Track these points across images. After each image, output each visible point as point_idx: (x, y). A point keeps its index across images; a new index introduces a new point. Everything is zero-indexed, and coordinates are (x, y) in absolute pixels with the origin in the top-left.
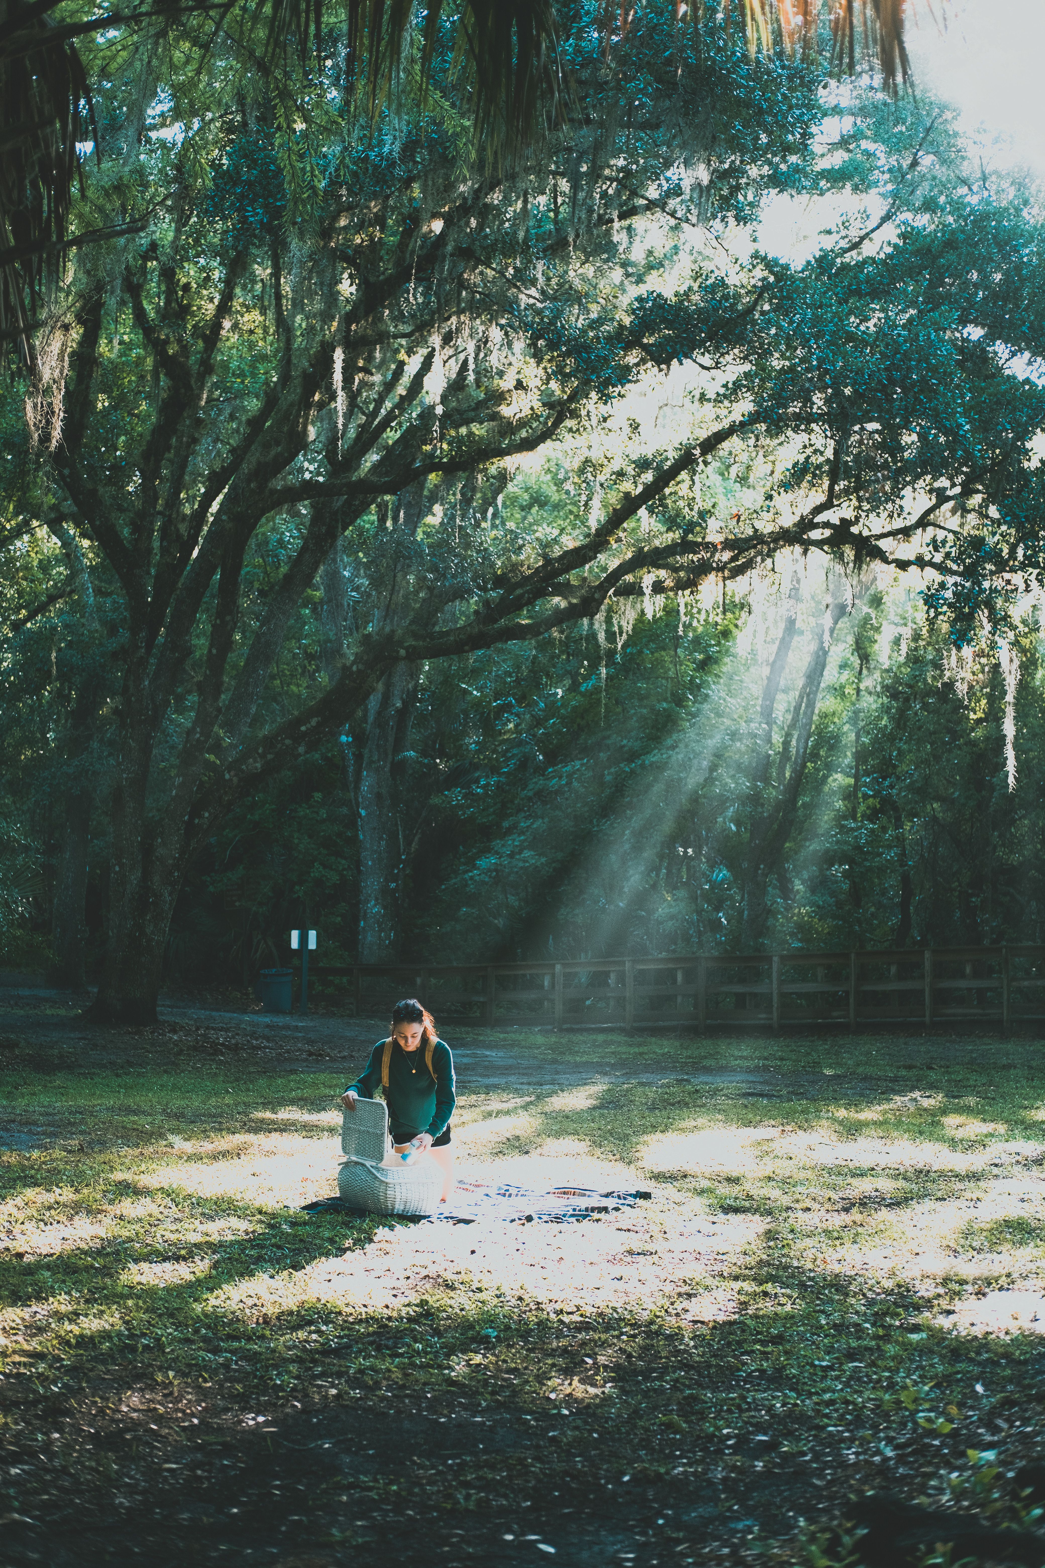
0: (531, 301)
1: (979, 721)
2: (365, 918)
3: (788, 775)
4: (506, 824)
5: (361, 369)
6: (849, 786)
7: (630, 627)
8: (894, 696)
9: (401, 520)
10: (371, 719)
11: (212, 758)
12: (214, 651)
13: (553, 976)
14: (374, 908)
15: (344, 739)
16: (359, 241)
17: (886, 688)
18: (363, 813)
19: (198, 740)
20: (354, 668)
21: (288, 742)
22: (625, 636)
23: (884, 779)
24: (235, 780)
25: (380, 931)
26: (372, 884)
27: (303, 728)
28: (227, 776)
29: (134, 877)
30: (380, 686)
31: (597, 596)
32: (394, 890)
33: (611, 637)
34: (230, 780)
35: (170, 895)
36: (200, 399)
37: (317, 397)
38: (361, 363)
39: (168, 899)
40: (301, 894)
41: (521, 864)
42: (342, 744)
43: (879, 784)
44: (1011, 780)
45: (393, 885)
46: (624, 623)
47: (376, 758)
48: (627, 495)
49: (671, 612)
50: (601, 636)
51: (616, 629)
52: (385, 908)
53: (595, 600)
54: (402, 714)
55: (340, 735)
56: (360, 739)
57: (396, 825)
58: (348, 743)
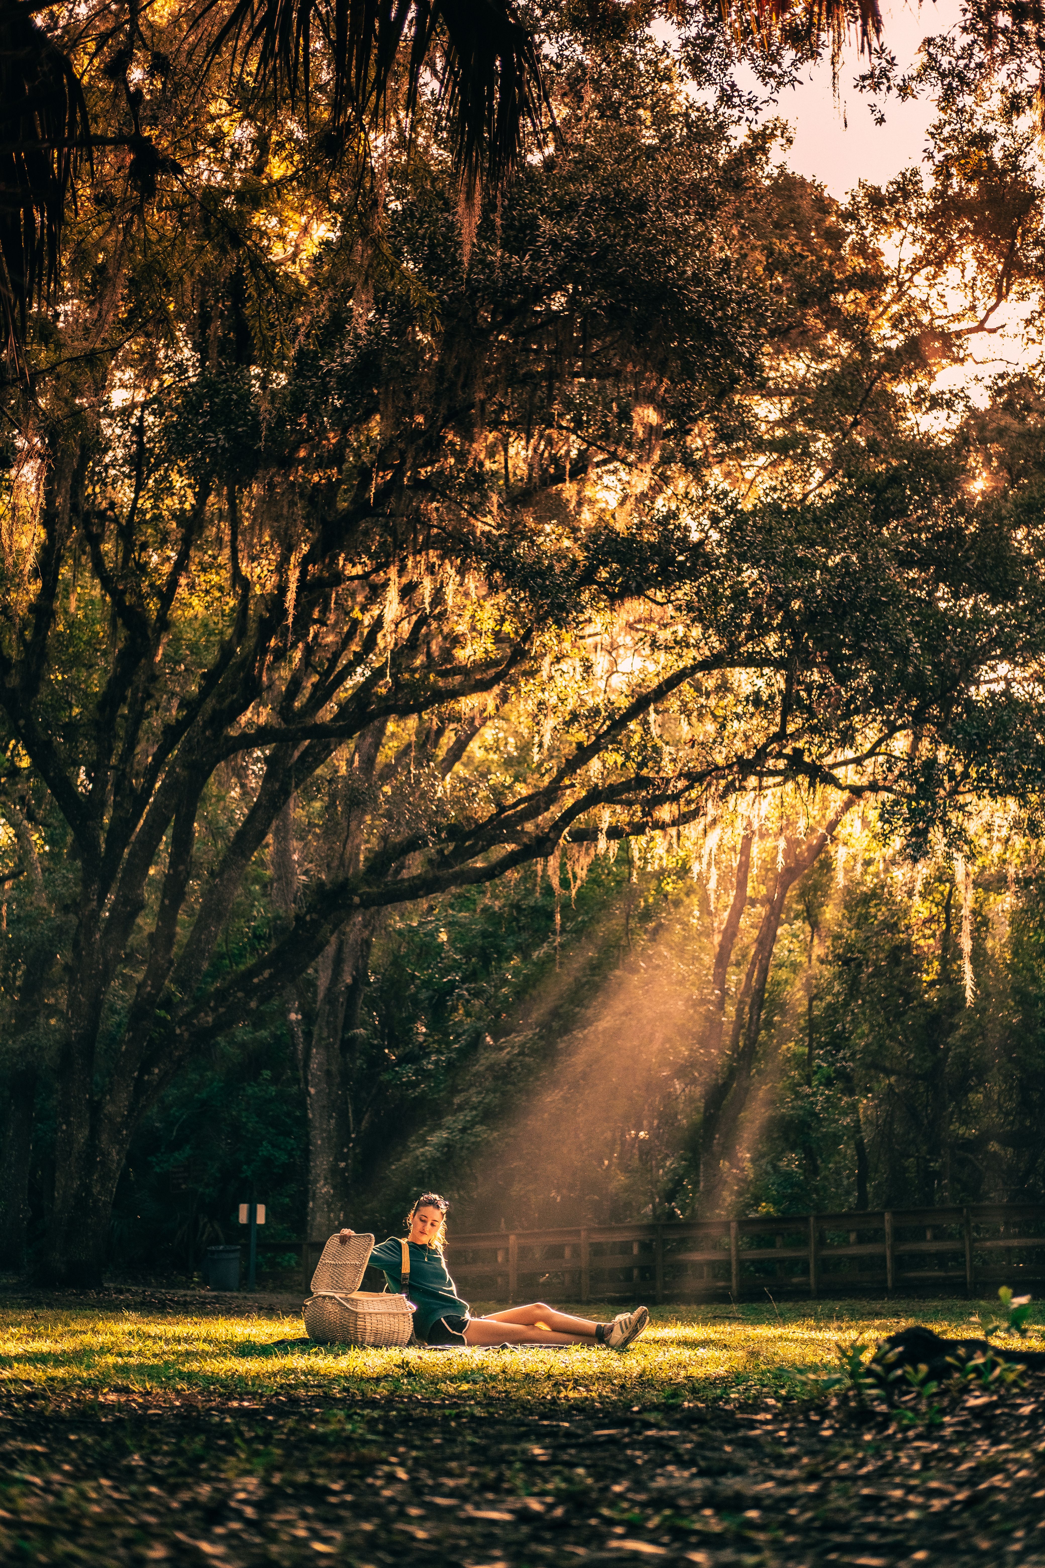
0: (487, 528)
1: (932, 984)
2: (314, 1199)
3: (741, 1044)
4: (457, 1100)
5: (316, 622)
6: (803, 1054)
7: (585, 872)
8: (847, 962)
9: (356, 764)
10: (321, 995)
11: (162, 1013)
12: (167, 902)
13: (507, 1250)
14: (324, 1189)
15: (293, 1016)
16: (316, 479)
17: (838, 957)
18: (312, 1091)
19: (149, 993)
20: (308, 918)
21: (240, 994)
22: (579, 882)
23: (838, 1051)
24: (186, 1035)
25: (329, 1212)
26: (321, 1164)
27: (256, 980)
28: (178, 1031)
29: (82, 1136)
30: (333, 939)
31: (551, 835)
32: (344, 1170)
33: (565, 883)
34: (181, 1035)
35: (118, 1154)
36: (155, 655)
37: (273, 643)
38: (316, 615)
39: (116, 1158)
40: (249, 1173)
41: (473, 1139)
42: (291, 1022)
43: (833, 1056)
44: (969, 994)
45: (343, 1165)
46: (577, 870)
47: (325, 1035)
48: (580, 745)
49: (625, 860)
50: (555, 882)
51: (570, 875)
52: (334, 1187)
53: (549, 839)
54: (353, 990)
55: (289, 1012)
56: (309, 1017)
57: (346, 1103)
58: (298, 1021)
